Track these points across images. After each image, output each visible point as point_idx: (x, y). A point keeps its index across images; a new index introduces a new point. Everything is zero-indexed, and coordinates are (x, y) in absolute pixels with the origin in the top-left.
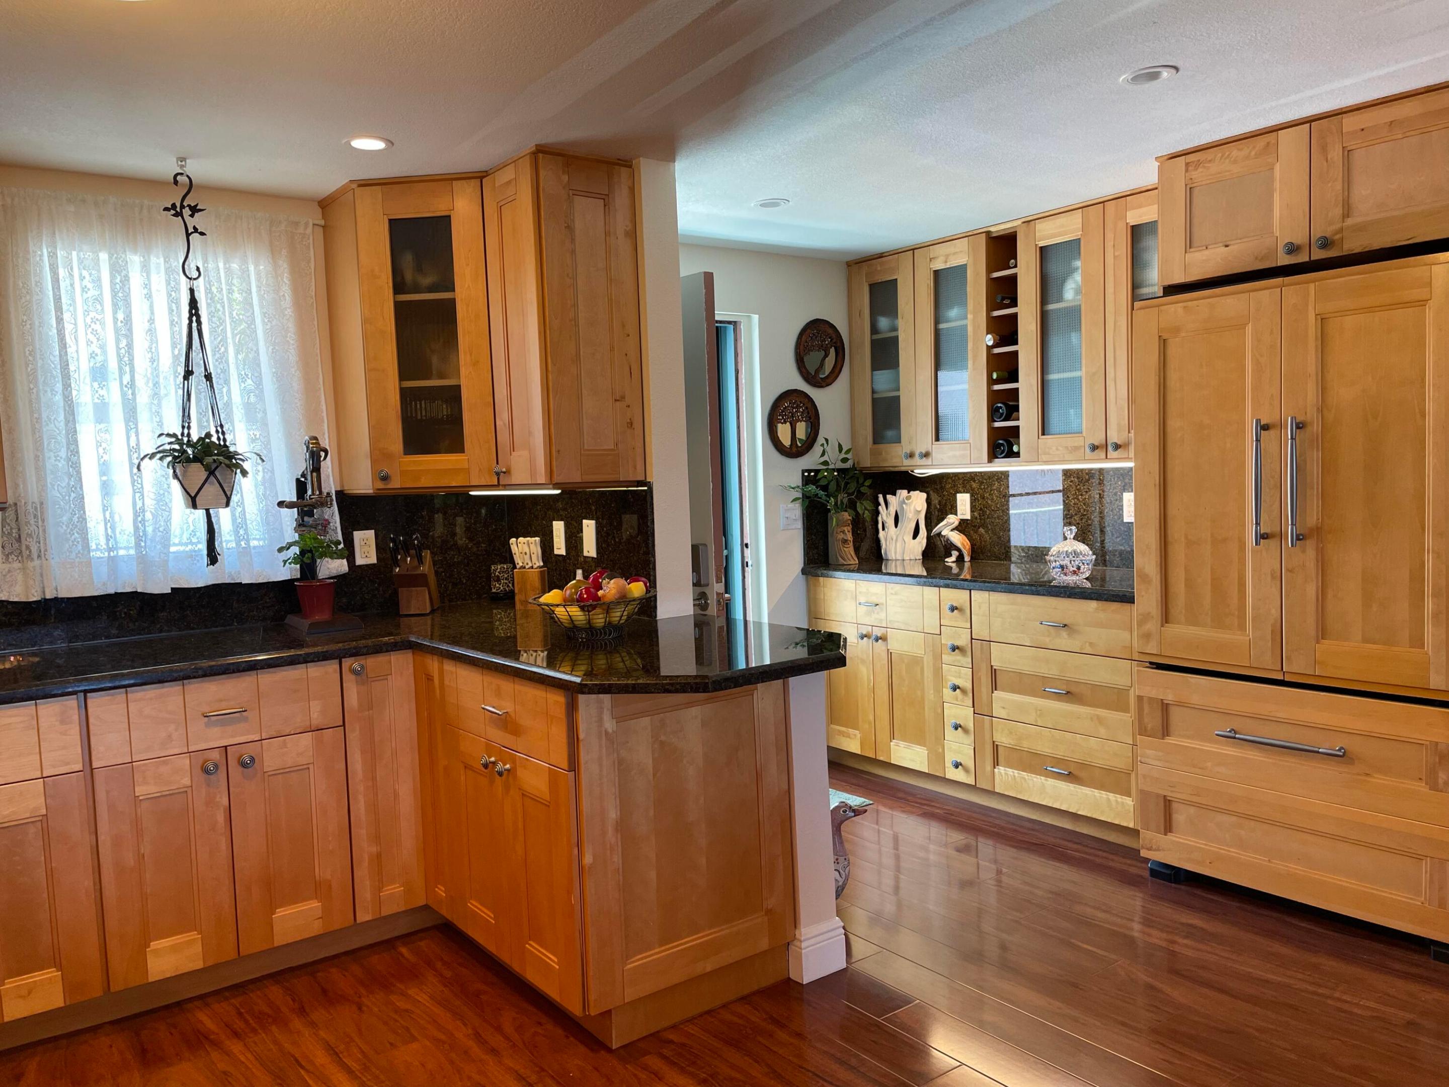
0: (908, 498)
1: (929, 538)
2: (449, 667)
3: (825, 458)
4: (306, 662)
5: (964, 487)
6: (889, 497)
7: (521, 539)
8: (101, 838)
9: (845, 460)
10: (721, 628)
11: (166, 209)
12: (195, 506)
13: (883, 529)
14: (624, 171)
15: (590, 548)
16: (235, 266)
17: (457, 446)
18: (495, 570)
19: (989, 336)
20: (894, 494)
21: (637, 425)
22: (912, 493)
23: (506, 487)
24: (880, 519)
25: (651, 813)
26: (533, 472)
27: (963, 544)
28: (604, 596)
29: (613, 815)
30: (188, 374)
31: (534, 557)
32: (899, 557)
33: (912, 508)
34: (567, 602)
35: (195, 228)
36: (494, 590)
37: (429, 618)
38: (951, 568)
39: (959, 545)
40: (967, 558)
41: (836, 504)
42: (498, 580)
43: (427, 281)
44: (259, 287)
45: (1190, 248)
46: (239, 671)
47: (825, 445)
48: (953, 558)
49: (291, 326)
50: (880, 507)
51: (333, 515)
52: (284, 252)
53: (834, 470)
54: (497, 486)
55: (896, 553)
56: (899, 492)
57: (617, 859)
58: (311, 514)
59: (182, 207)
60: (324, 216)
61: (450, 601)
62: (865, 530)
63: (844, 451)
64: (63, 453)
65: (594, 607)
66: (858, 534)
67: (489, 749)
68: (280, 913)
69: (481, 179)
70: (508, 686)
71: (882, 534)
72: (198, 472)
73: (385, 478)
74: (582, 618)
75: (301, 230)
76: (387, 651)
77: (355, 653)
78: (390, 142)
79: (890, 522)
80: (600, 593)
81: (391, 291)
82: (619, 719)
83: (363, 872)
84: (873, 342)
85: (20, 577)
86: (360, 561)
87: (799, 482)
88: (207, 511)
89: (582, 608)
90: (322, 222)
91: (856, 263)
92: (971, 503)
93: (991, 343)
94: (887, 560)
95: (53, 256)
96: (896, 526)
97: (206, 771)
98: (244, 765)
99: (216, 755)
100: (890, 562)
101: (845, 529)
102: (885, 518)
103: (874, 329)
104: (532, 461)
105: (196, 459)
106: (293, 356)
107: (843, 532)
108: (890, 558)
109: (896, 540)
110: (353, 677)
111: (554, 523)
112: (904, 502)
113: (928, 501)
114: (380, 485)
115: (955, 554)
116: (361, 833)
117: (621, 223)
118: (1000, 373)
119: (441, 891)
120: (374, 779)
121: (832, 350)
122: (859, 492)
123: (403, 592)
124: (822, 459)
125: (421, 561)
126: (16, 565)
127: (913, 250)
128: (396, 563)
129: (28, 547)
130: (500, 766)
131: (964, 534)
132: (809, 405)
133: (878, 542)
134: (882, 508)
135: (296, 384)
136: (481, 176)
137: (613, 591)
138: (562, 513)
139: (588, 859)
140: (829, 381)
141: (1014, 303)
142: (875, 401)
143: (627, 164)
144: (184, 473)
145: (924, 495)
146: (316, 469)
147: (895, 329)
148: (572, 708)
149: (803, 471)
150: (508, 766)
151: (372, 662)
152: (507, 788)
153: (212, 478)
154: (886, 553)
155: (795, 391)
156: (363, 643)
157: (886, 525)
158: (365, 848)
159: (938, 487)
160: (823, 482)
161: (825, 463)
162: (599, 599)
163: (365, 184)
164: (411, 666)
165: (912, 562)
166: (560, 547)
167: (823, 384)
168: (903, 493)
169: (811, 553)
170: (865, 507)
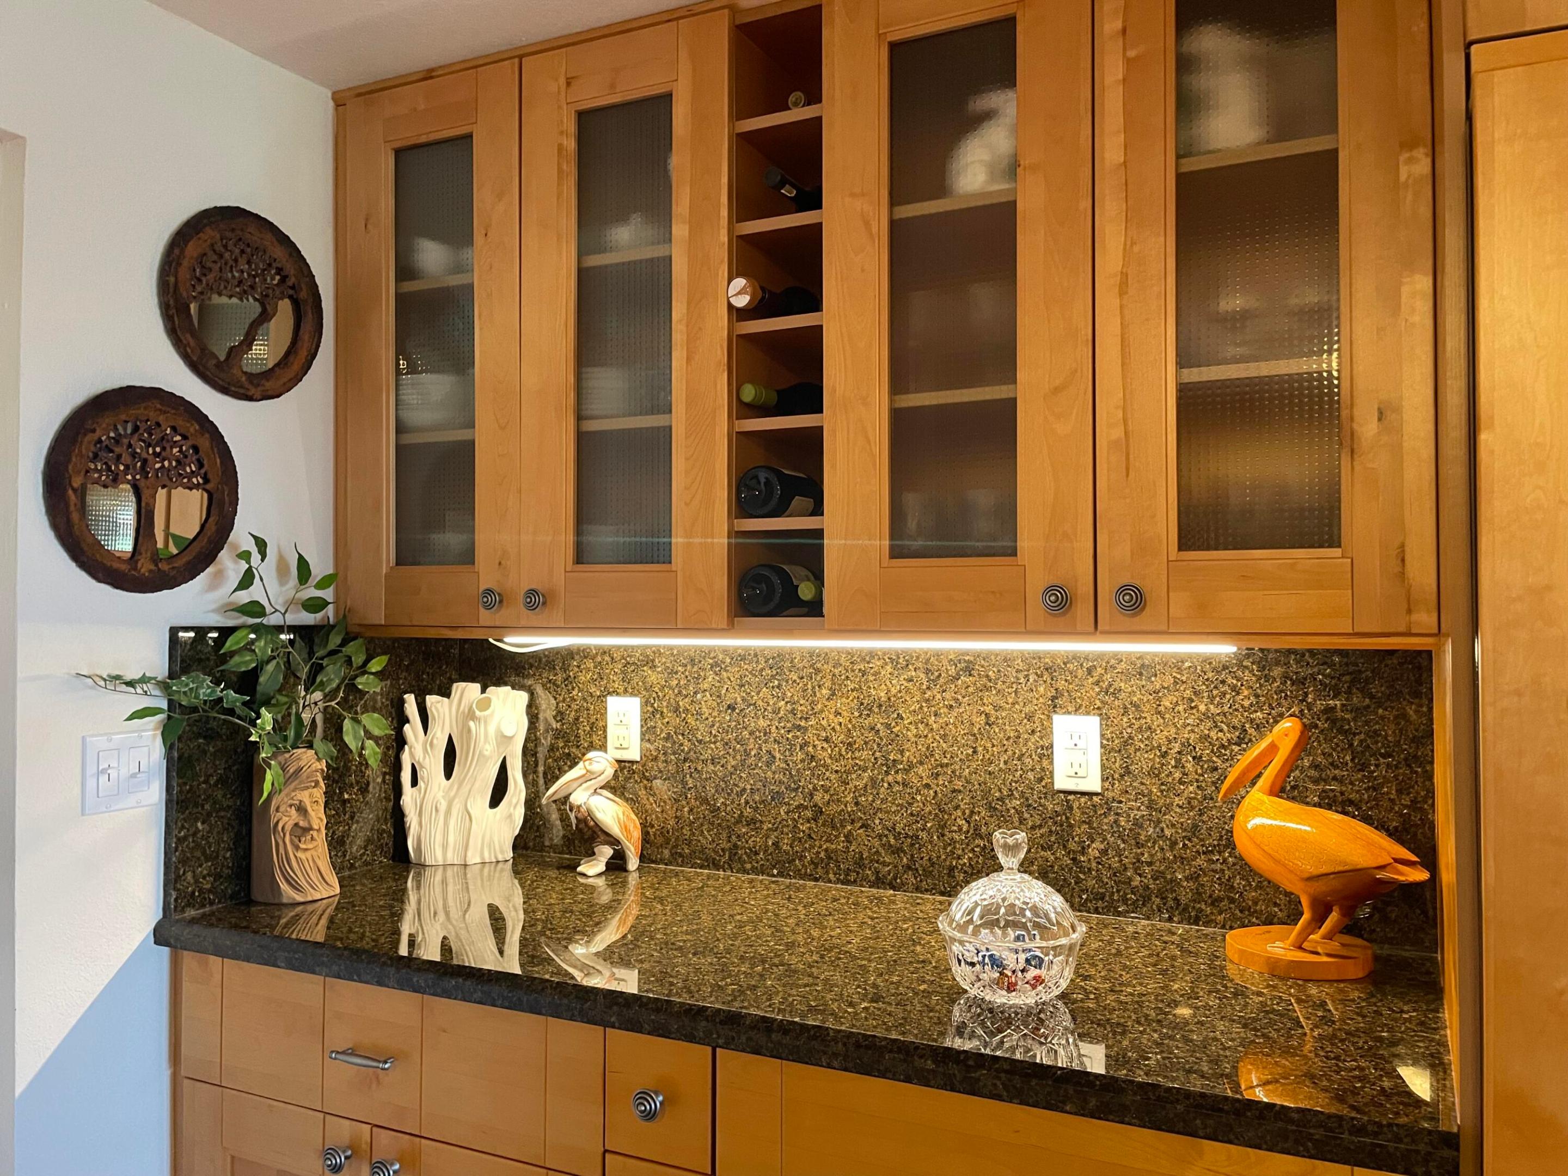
0: (481, 705)
1: (531, 803)
3: (255, 593)
5: (627, 681)
6: (431, 700)
9: (313, 605)
13: (414, 783)
19: (740, 282)
20: (446, 693)
22: (491, 690)
24: (406, 757)
27: (625, 828)
32: (452, 858)
33: (492, 730)
38: (593, 888)
39: (616, 830)
40: (633, 863)
41: (279, 727)
47: (256, 558)
50: (407, 728)
53: (280, 629)
55: (445, 847)
56: (457, 687)
62: (364, 790)
63: (313, 580)
66: (344, 802)
71: (409, 798)
79: (433, 765)
84: (399, 297)
87: (158, 665)
91: (359, 95)
92: (644, 721)
93: (742, 301)
94: (424, 866)
96: (448, 773)
100: (428, 870)
101: (306, 795)
102: (419, 755)
103: (405, 271)
107: (300, 806)
108: (429, 860)
109: (448, 812)
112: (471, 715)
113: (532, 711)
115: (606, 852)
121: (285, 306)
122: (352, 688)
124: (244, 597)
127: (521, 57)
131: (622, 796)
132: (206, 441)
133: (398, 816)
134: (413, 730)
140: (271, 384)
141: (812, 199)
145: (522, 697)
147: (461, 268)
149: (174, 631)
154: (418, 849)
155: (156, 393)
157: (422, 773)
159: (559, 678)
160: (243, 663)
161: (254, 609)
167: (252, 391)
168: (468, 691)
169: (189, 876)
170: (366, 732)
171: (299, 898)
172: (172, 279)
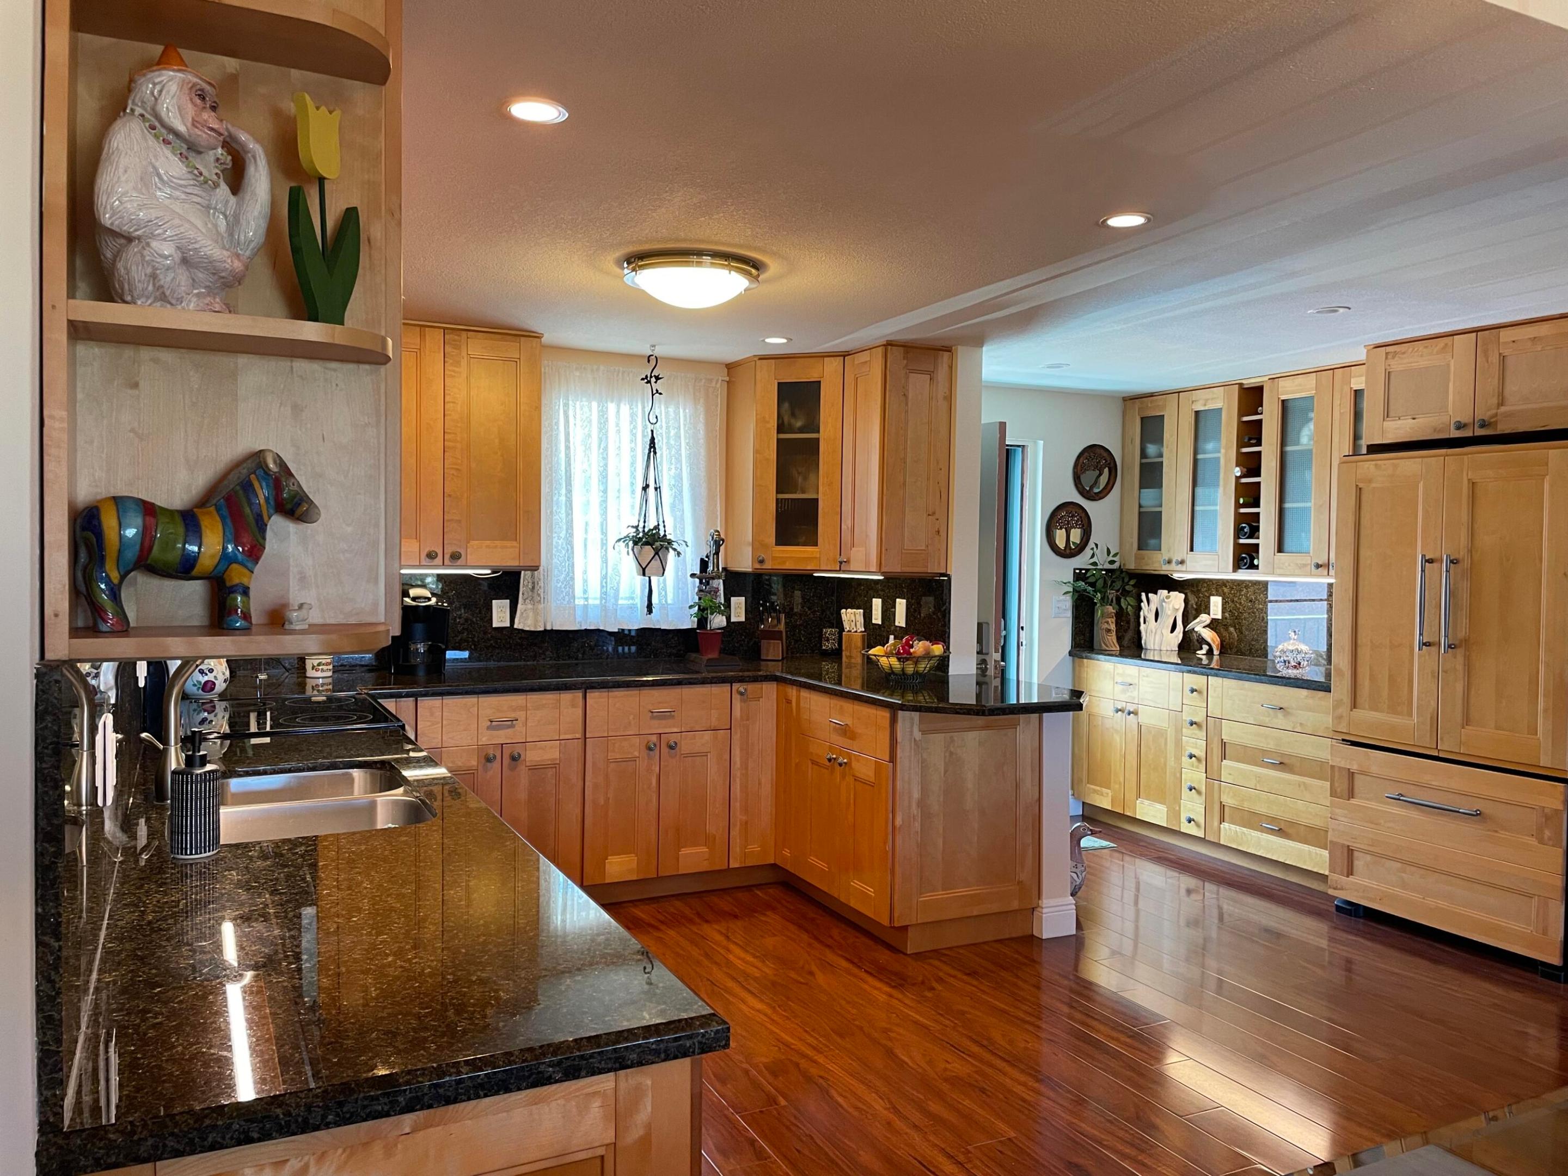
0: (1168, 597)
1: (1184, 633)
2: (805, 693)
3: (1095, 559)
4: (711, 683)
5: (1217, 591)
6: (1150, 595)
7: (849, 610)
8: (587, 784)
9: (1112, 562)
10: (996, 687)
11: (643, 379)
12: (644, 574)
13: (1145, 623)
14: (946, 354)
15: (900, 620)
16: (671, 410)
17: (812, 540)
18: (826, 633)
19: (1238, 469)
20: (1156, 593)
21: (943, 534)
22: (1172, 593)
23: (845, 572)
24: (1142, 613)
25: (942, 799)
26: (867, 563)
27: (1213, 640)
28: (914, 652)
29: (916, 795)
30: (645, 488)
31: (858, 624)
32: (1157, 647)
33: (1171, 606)
34: (888, 655)
35: (657, 391)
36: (824, 648)
37: (780, 663)
38: (1201, 659)
39: (1209, 640)
40: (1216, 652)
41: (1103, 599)
42: (828, 640)
43: (799, 424)
44: (685, 425)
45: (1387, 417)
46: (672, 685)
47: (1095, 549)
48: (1204, 651)
49: (703, 452)
50: (1142, 604)
51: (719, 584)
52: (702, 401)
53: (1102, 570)
54: (839, 571)
55: (1154, 643)
56: (1160, 591)
57: (917, 825)
58: (708, 583)
59: (651, 377)
60: (728, 375)
61: (792, 653)
62: (1128, 622)
63: (1111, 555)
64: (563, 534)
65: (907, 659)
66: (1121, 626)
67: (831, 749)
68: (684, 851)
69: (844, 356)
70: (848, 706)
71: (1142, 627)
72: (649, 551)
73: (762, 562)
74: (899, 666)
75: (713, 384)
76: (761, 681)
77: (741, 680)
78: (790, 340)
79: (1151, 617)
80: (912, 650)
81: (776, 431)
82: (923, 732)
83: (735, 832)
84: (1142, 464)
85: (531, 614)
86: (733, 619)
87: (1070, 578)
88: (650, 577)
89: (899, 659)
90: (727, 379)
91: (1131, 399)
92: (1223, 605)
93: (1238, 474)
94: (1146, 649)
95: (566, 405)
96: (1156, 620)
97: (650, 749)
98: (671, 748)
99: (654, 739)
100: (1148, 651)
101: (1109, 620)
102: (1146, 613)
103: (1143, 454)
104: (867, 555)
105: (647, 543)
106: (703, 474)
107: (1107, 623)
108: (1149, 648)
109: (1156, 633)
110: (739, 697)
111: (874, 600)
112: (1163, 601)
113: (1186, 601)
114: (758, 566)
115: (1205, 647)
116: (736, 805)
117: (942, 390)
118: (1246, 499)
119: (787, 852)
120: (747, 768)
121: (1106, 470)
122: (1124, 590)
123: (764, 643)
124: (1092, 561)
125: (779, 621)
126: (530, 606)
127: (1179, 392)
128: (762, 622)
129: (539, 595)
130: (840, 760)
131: (1215, 631)
132: (1083, 515)
133: (1139, 633)
134: (1144, 605)
135: (703, 491)
136: (844, 355)
137: (921, 649)
138: (880, 593)
139: (899, 821)
140: (1101, 495)
141: (1259, 443)
142: (1140, 513)
143: (948, 349)
144: (640, 552)
145: (1183, 596)
146: (717, 553)
147: (1161, 455)
148: (893, 721)
149: (1075, 569)
150: (845, 761)
151: (751, 687)
152: (843, 776)
153: (657, 556)
154: (1145, 644)
155: (1072, 503)
156: (746, 674)
157: (1147, 619)
158: (738, 816)
159: (1195, 590)
160: (1092, 580)
161: (1095, 564)
162: (911, 654)
163: (763, 358)
164: (775, 693)
165: (1168, 652)
166: (877, 619)
167: (1096, 498)
168: (1163, 593)
169: (1078, 638)
170: (1128, 603)
171: (1107, 649)
172: (1077, 470)
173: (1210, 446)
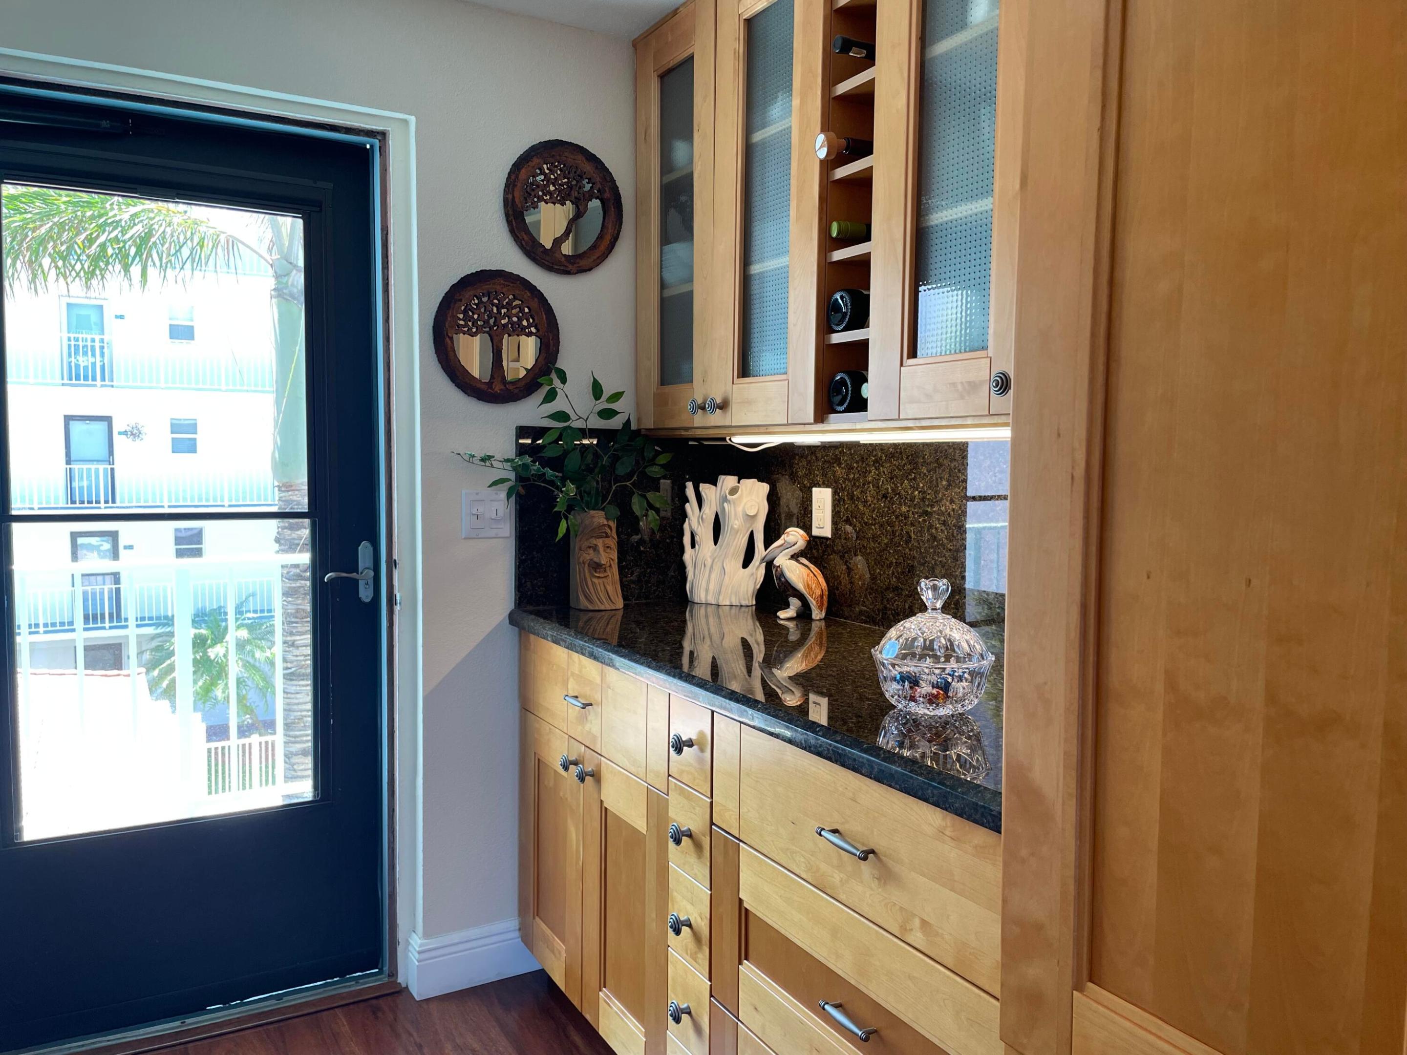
0: (734, 491)
5: (824, 475)
6: (704, 488)
9: (608, 414)
13: (693, 546)
19: (823, 140)
20: (715, 483)
22: (742, 481)
24: (686, 526)
27: (808, 586)
32: (711, 599)
33: (740, 509)
38: (787, 629)
39: (800, 586)
40: (817, 614)
47: (557, 381)
48: (790, 612)
50: (688, 505)
55: (707, 591)
56: (721, 478)
63: (605, 397)
66: (632, 554)
71: (688, 555)
79: (705, 533)
87: (507, 450)
92: (834, 507)
94: (695, 603)
96: (716, 543)
100: (696, 606)
101: (600, 543)
102: (695, 525)
103: (666, 166)
107: (595, 548)
108: (696, 600)
109: (712, 568)
112: (730, 499)
113: (773, 499)
115: (795, 603)
118: (842, 224)
121: (596, 204)
122: (643, 475)
124: (550, 408)
132: (535, 304)
134: (691, 507)
140: (583, 263)
141: (869, 59)
142: (663, 302)
145: (765, 488)
147: (690, 160)
149: (519, 430)
154: (691, 592)
155: (500, 274)
157: (697, 538)
161: (562, 416)
165: (734, 610)
167: (570, 267)
168: (728, 481)
169: (529, 585)
170: (648, 503)
171: (591, 607)
172: (510, 196)
173: (775, 111)
